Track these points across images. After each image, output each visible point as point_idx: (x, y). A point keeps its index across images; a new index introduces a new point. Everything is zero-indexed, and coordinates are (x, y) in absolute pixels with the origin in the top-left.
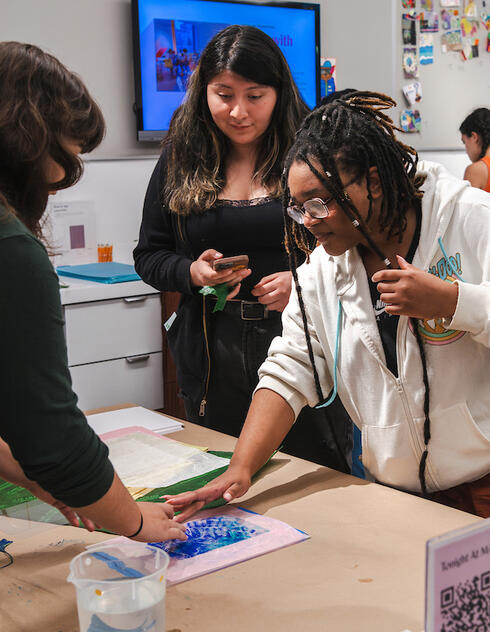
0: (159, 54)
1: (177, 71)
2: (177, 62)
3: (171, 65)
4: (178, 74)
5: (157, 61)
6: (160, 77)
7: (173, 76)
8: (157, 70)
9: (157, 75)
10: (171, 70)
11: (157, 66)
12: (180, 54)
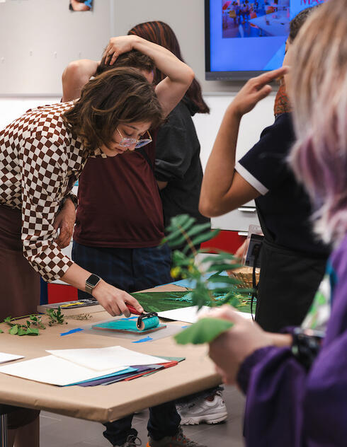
0: (225, 7)
1: (239, 19)
2: (240, 12)
3: (234, 15)
4: (240, 23)
5: (223, 12)
6: (225, 27)
7: (236, 24)
8: (223, 21)
9: (223, 25)
10: (235, 18)
11: (223, 17)
12: (242, 5)
